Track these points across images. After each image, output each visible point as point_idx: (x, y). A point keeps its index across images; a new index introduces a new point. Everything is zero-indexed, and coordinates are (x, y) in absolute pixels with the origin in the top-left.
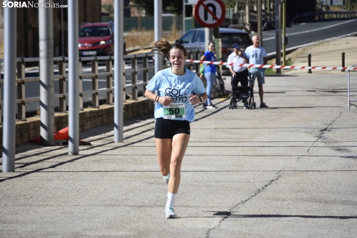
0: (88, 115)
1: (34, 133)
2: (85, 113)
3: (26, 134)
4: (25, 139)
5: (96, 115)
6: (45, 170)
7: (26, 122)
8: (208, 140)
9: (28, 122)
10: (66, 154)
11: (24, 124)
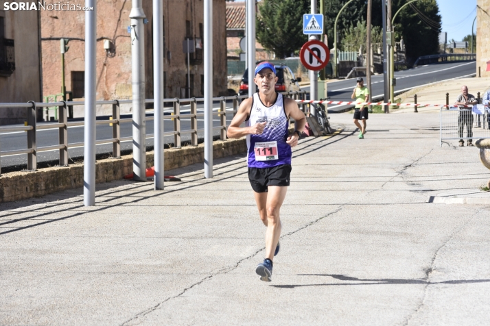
0: (185, 153)
1: (128, 170)
2: (182, 151)
3: (119, 171)
4: (119, 175)
5: (193, 152)
6: (130, 204)
7: (120, 159)
9: (122, 159)
10: (153, 189)
11: (118, 162)
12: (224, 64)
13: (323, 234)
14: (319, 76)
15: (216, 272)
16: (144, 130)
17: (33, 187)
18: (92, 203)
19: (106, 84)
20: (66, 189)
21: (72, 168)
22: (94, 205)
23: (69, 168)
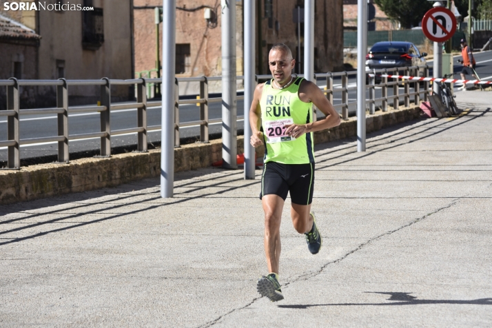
1: (217, 156)
3: (207, 157)
4: (207, 162)
6: (213, 196)
7: (208, 144)
8: (407, 164)
9: (210, 144)
10: (242, 179)
11: (205, 147)
12: (340, 36)
13: (428, 233)
14: (444, 48)
15: (294, 278)
16: (235, 110)
17: (106, 176)
18: (170, 194)
19: (207, 58)
20: (145, 177)
21: (151, 154)
22: (172, 197)
23: (148, 153)
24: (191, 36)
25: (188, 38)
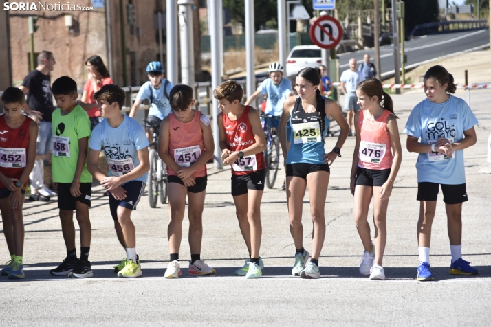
19: (70, 67)
24: (52, 45)
25: (49, 46)
